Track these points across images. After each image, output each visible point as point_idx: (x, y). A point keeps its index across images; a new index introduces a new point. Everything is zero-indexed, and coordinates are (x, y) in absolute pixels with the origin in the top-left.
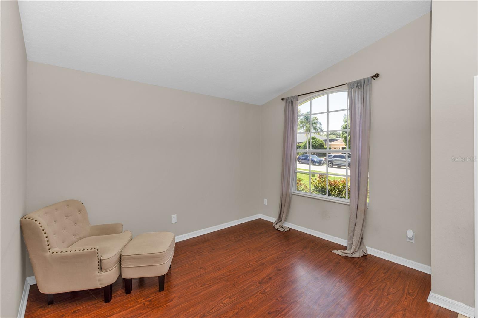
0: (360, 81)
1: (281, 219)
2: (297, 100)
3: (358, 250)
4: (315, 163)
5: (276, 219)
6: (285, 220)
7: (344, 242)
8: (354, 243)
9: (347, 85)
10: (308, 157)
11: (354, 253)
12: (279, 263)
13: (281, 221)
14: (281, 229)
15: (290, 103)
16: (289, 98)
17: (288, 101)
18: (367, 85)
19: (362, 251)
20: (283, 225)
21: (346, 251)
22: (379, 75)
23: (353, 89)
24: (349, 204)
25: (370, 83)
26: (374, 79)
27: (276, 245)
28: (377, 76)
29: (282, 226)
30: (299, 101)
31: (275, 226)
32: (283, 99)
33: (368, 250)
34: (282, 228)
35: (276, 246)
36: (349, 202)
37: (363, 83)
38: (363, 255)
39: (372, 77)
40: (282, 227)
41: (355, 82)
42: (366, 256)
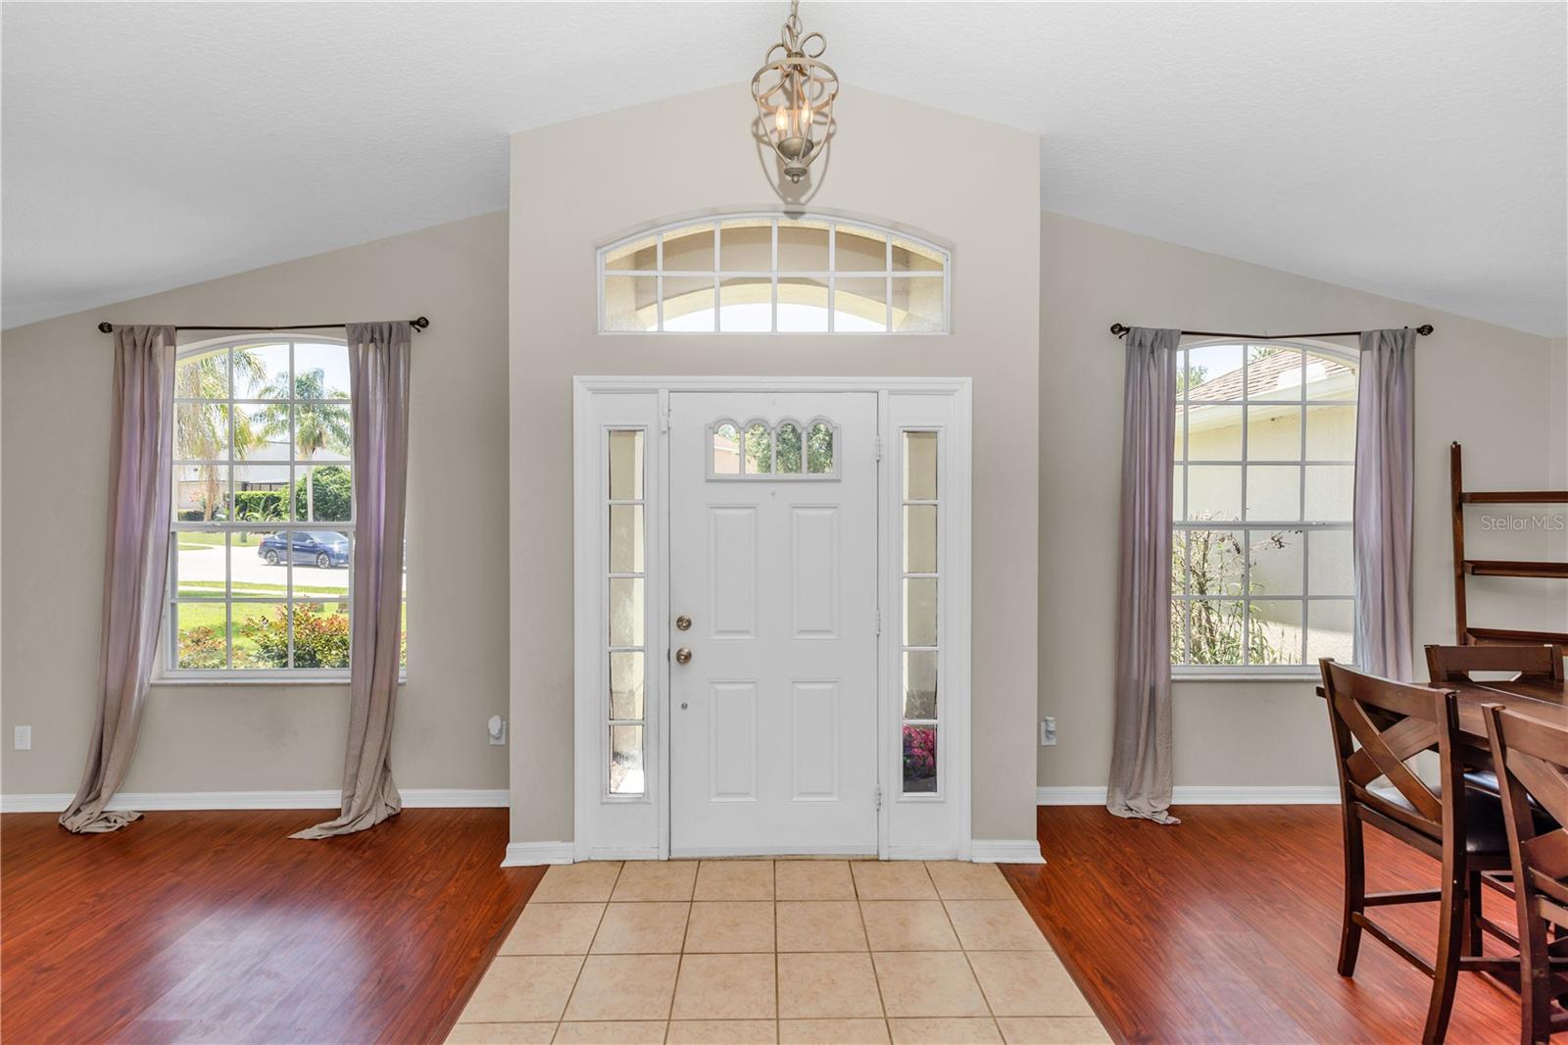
0: (380, 325)
1: (98, 788)
2: (171, 342)
3: (372, 805)
4: (334, 561)
5: (74, 796)
6: (118, 788)
7: (331, 799)
8: (359, 791)
9: (344, 329)
10: (305, 540)
11: (359, 817)
12: (51, 949)
13: (98, 796)
14: (99, 828)
15: (139, 348)
16: (132, 329)
17: (128, 341)
18: (398, 343)
19: (386, 805)
20: (106, 809)
21: (340, 821)
22: (427, 322)
23: (361, 345)
24: (349, 681)
25: (406, 340)
26: (419, 331)
27: (53, 889)
28: (421, 323)
29: (102, 812)
30: (179, 349)
31: (68, 824)
32: (105, 328)
33: (402, 799)
34: (106, 818)
35: (52, 893)
36: (350, 675)
37: (386, 335)
38: (386, 816)
39: (412, 323)
40: (105, 815)
41: (366, 325)
42: (399, 814)
